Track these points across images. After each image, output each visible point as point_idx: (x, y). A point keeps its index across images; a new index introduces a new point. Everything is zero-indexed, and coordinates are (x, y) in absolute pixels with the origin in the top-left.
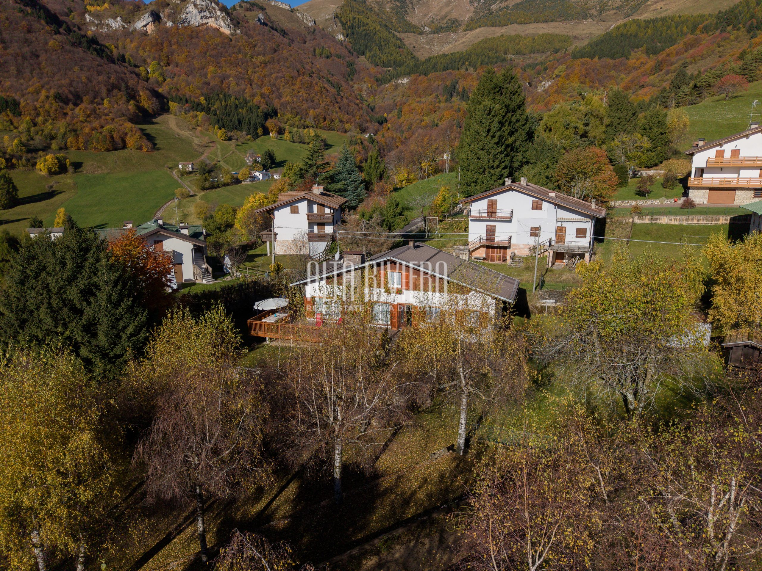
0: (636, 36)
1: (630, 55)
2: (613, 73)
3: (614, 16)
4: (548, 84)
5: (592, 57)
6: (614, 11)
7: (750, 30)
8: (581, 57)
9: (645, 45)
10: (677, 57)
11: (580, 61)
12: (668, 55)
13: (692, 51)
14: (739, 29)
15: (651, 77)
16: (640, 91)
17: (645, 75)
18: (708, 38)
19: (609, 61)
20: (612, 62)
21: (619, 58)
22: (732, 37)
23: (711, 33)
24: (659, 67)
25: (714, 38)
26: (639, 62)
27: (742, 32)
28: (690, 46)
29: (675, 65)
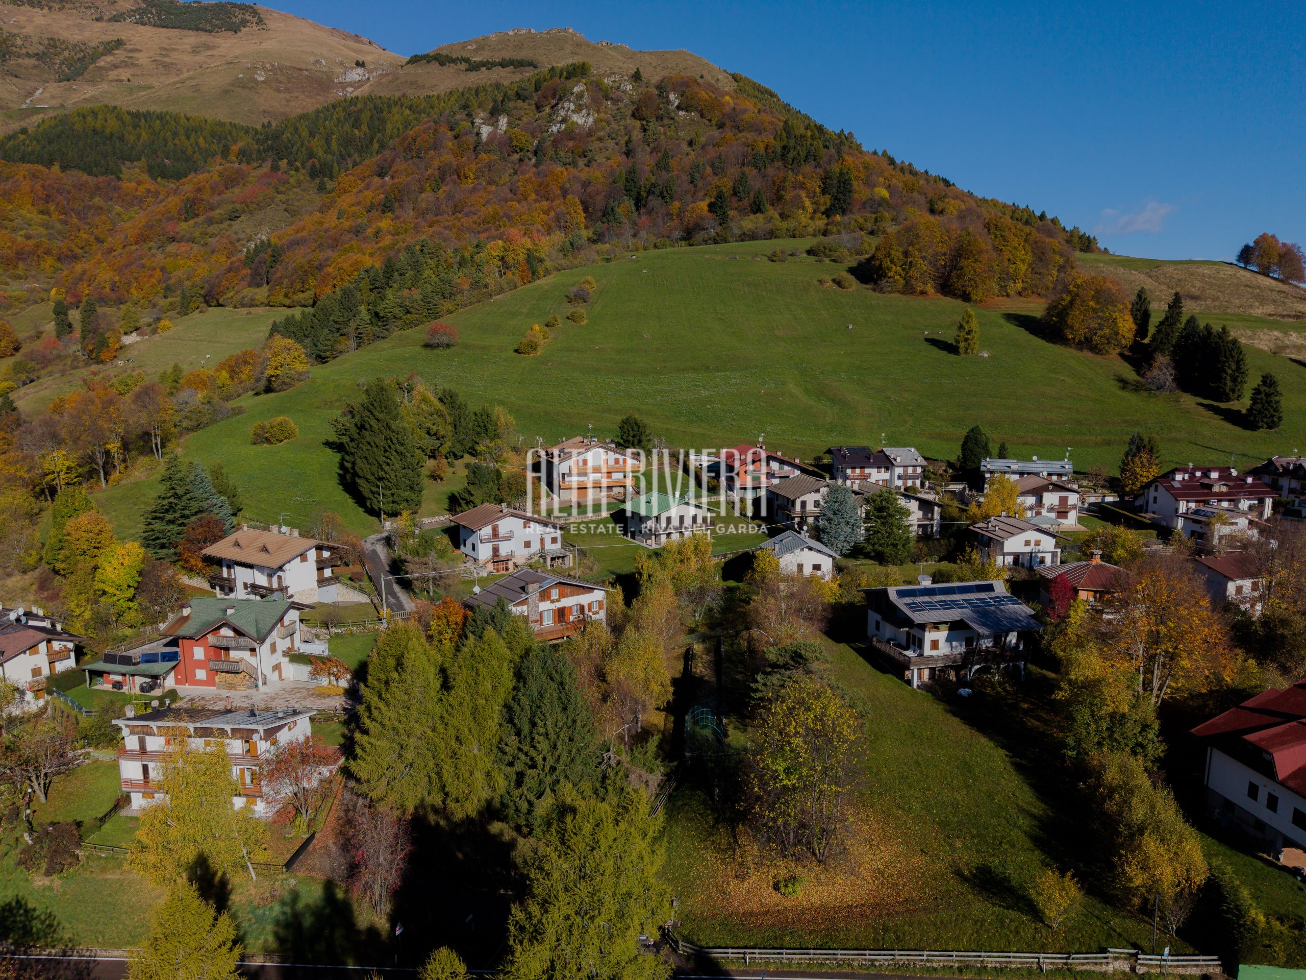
0: (121, 138)
1: (121, 172)
2: (98, 201)
3: (35, 72)
5: (48, 164)
6: (33, 61)
7: (313, 174)
8: (23, 159)
9: (143, 159)
10: (217, 198)
11: (25, 168)
12: (199, 190)
13: (237, 190)
14: (297, 170)
15: (184, 225)
16: (172, 248)
17: (170, 219)
18: (257, 172)
19: (85, 177)
20: (91, 180)
21: (103, 174)
22: (292, 180)
23: (256, 165)
24: (190, 209)
25: (265, 175)
26: (142, 188)
27: (303, 175)
28: (230, 181)
29: (218, 211)
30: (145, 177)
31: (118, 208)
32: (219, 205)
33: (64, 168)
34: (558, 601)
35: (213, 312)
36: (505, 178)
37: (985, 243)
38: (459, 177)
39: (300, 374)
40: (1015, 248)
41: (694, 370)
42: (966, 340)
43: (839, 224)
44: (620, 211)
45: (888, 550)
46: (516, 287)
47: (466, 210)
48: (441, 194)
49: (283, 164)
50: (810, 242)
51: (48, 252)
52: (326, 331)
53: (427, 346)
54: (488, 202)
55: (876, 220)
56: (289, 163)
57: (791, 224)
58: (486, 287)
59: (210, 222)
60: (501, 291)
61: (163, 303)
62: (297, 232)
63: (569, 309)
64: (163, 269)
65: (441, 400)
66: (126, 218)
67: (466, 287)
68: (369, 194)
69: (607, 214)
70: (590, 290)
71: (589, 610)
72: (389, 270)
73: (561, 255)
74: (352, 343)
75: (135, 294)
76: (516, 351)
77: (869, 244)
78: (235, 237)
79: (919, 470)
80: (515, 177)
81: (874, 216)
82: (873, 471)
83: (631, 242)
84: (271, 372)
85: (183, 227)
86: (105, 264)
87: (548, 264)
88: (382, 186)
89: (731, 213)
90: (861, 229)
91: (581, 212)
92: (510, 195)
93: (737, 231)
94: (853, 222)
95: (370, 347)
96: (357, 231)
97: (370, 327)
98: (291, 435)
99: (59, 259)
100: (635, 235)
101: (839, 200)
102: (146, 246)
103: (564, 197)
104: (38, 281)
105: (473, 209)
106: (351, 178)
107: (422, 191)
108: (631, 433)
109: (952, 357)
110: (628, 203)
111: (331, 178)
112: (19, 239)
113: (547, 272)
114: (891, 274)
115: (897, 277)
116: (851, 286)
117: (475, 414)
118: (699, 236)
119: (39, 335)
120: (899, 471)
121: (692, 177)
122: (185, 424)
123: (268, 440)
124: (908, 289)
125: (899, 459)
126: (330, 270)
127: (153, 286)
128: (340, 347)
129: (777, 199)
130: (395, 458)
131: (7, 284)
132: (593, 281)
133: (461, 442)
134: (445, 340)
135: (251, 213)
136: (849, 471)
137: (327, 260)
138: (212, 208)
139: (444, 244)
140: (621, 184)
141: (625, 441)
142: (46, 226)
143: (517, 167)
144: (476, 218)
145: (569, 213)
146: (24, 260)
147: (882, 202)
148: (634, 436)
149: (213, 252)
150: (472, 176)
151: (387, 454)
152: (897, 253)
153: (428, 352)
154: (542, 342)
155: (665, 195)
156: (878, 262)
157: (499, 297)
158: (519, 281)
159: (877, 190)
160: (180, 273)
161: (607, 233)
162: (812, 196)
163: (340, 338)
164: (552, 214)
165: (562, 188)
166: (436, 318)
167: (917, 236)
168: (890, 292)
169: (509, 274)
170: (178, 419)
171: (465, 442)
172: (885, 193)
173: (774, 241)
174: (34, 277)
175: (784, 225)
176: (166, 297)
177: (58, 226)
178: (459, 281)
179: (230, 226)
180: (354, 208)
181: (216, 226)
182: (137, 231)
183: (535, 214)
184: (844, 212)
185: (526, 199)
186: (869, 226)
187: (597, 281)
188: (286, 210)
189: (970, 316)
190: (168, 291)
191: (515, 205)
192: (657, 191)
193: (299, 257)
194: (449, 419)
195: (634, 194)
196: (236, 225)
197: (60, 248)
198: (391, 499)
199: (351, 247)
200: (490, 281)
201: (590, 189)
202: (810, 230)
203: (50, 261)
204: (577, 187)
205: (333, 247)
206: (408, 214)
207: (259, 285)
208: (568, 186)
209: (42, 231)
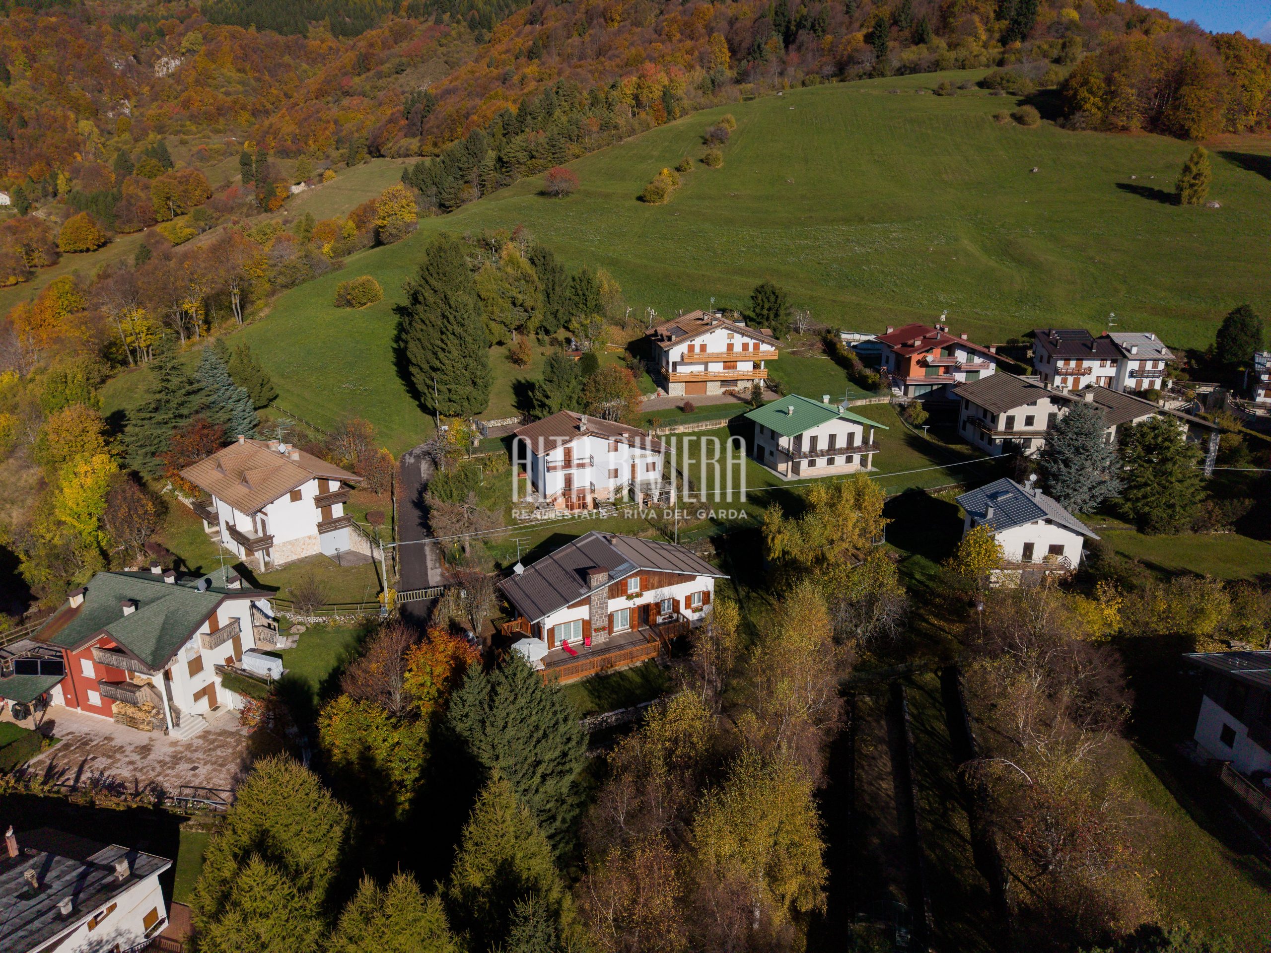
1: (308, 31)
2: (287, 59)
4: (174, 64)
5: (246, 25)
7: (472, 26)
8: (226, 22)
9: (327, 18)
10: (387, 52)
11: (226, 29)
12: (371, 45)
13: (404, 45)
14: (458, 22)
15: (357, 79)
16: (345, 102)
17: (345, 74)
18: (421, 27)
19: (276, 36)
20: (281, 39)
21: (292, 33)
22: (453, 33)
23: (422, 19)
24: (364, 64)
25: (430, 29)
26: (324, 46)
27: (463, 27)
28: (399, 35)
29: (387, 65)
30: (329, 35)
31: (305, 66)
32: (388, 59)
33: (259, 28)
34: (639, 595)
35: (376, 161)
36: (651, 18)
37: (1216, 64)
38: (605, 20)
39: (408, 225)
40: (1252, 72)
41: (846, 221)
42: (1192, 186)
43: (1019, 51)
44: (767, 48)
45: (1158, 513)
46: (648, 127)
47: (610, 53)
48: (587, 38)
49: (446, 17)
50: (981, 74)
51: (243, 108)
52: (451, 178)
53: (542, 194)
54: (632, 44)
55: (1064, 46)
56: (451, 16)
57: (962, 53)
58: (616, 127)
59: (380, 75)
60: (632, 132)
61: (335, 154)
62: (451, 82)
63: (704, 152)
64: (336, 122)
65: (532, 261)
66: (311, 74)
67: (595, 128)
68: (519, 40)
69: (755, 51)
70: (729, 130)
71: (688, 606)
72: (524, 113)
73: (700, 92)
74: (475, 191)
75: (313, 147)
76: (640, 199)
77: (1056, 74)
78: (400, 90)
79: (1161, 366)
80: (661, 17)
81: (1061, 41)
82: (1095, 364)
83: (777, 80)
84: (379, 222)
85: (357, 81)
86: (288, 118)
87: (686, 103)
88: (531, 33)
89: (891, 44)
90: (1044, 56)
91: (726, 51)
92: (655, 36)
93: (896, 64)
94: (1035, 49)
95: (492, 196)
96: (504, 79)
97: (493, 174)
98: (374, 297)
99: (253, 114)
100: (781, 74)
101: (1019, 24)
102: (325, 100)
103: (710, 36)
104: (235, 135)
105: (617, 52)
106: (506, 27)
107: (569, 36)
108: (767, 306)
109: (1168, 208)
110: (777, 39)
111: (490, 29)
112: (221, 96)
113: (684, 112)
114: (1088, 106)
115: (1094, 110)
116: (1034, 122)
117: (574, 279)
118: (852, 70)
119: (228, 184)
120: (1133, 365)
121: (848, 6)
122: (281, 280)
123: (349, 304)
124: (1106, 126)
125: (1134, 350)
126: (475, 118)
127: (327, 138)
128: (465, 195)
129: (944, 26)
130: (452, 343)
131: (209, 138)
132: (733, 120)
133: (555, 314)
134: (564, 186)
135: (415, 66)
136: (1060, 364)
137: (474, 107)
138: (382, 63)
139: (579, 85)
140: (770, 19)
141: (758, 315)
142: (242, 83)
143: (663, 7)
144: (618, 60)
145: (713, 52)
146: (224, 115)
147: (1071, 25)
148: (769, 309)
149: (380, 105)
150: (618, 18)
151: (444, 337)
152: (1097, 80)
153: (541, 200)
154: (671, 188)
155: (816, 26)
156: (1071, 92)
157: (630, 139)
158: (653, 123)
159: (1065, 11)
160: (349, 126)
161: (752, 72)
162: (986, 21)
163: (465, 186)
164: (696, 53)
165: (706, 27)
166: (561, 163)
167: (1126, 59)
168: (1083, 129)
169: (643, 115)
170: (272, 274)
171: (560, 315)
172: (1075, 15)
173: (939, 74)
174: (231, 131)
175: (952, 55)
176: (337, 149)
177: (253, 82)
178: (587, 122)
179: (397, 79)
180: (503, 56)
181: (384, 80)
182: (317, 86)
183: (678, 54)
184: (1024, 38)
185: (670, 40)
186: (1055, 53)
187: (737, 120)
188: (446, 62)
189: (1201, 156)
190: (339, 143)
191: (660, 46)
192: (809, 25)
193: (449, 107)
194: (541, 286)
195: (783, 29)
196: (402, 78)
197: (254, 104)
198: (447, 396)
199: (496, 94)
200: (621, 122)
201: (738, 25)
202: (983, 59)
203: (245, 116)
204: (724, 24)
205: (481, 96)
206: (553, 61)
207: (414, 136)
208: (714, 24)
209: (240, 88)
